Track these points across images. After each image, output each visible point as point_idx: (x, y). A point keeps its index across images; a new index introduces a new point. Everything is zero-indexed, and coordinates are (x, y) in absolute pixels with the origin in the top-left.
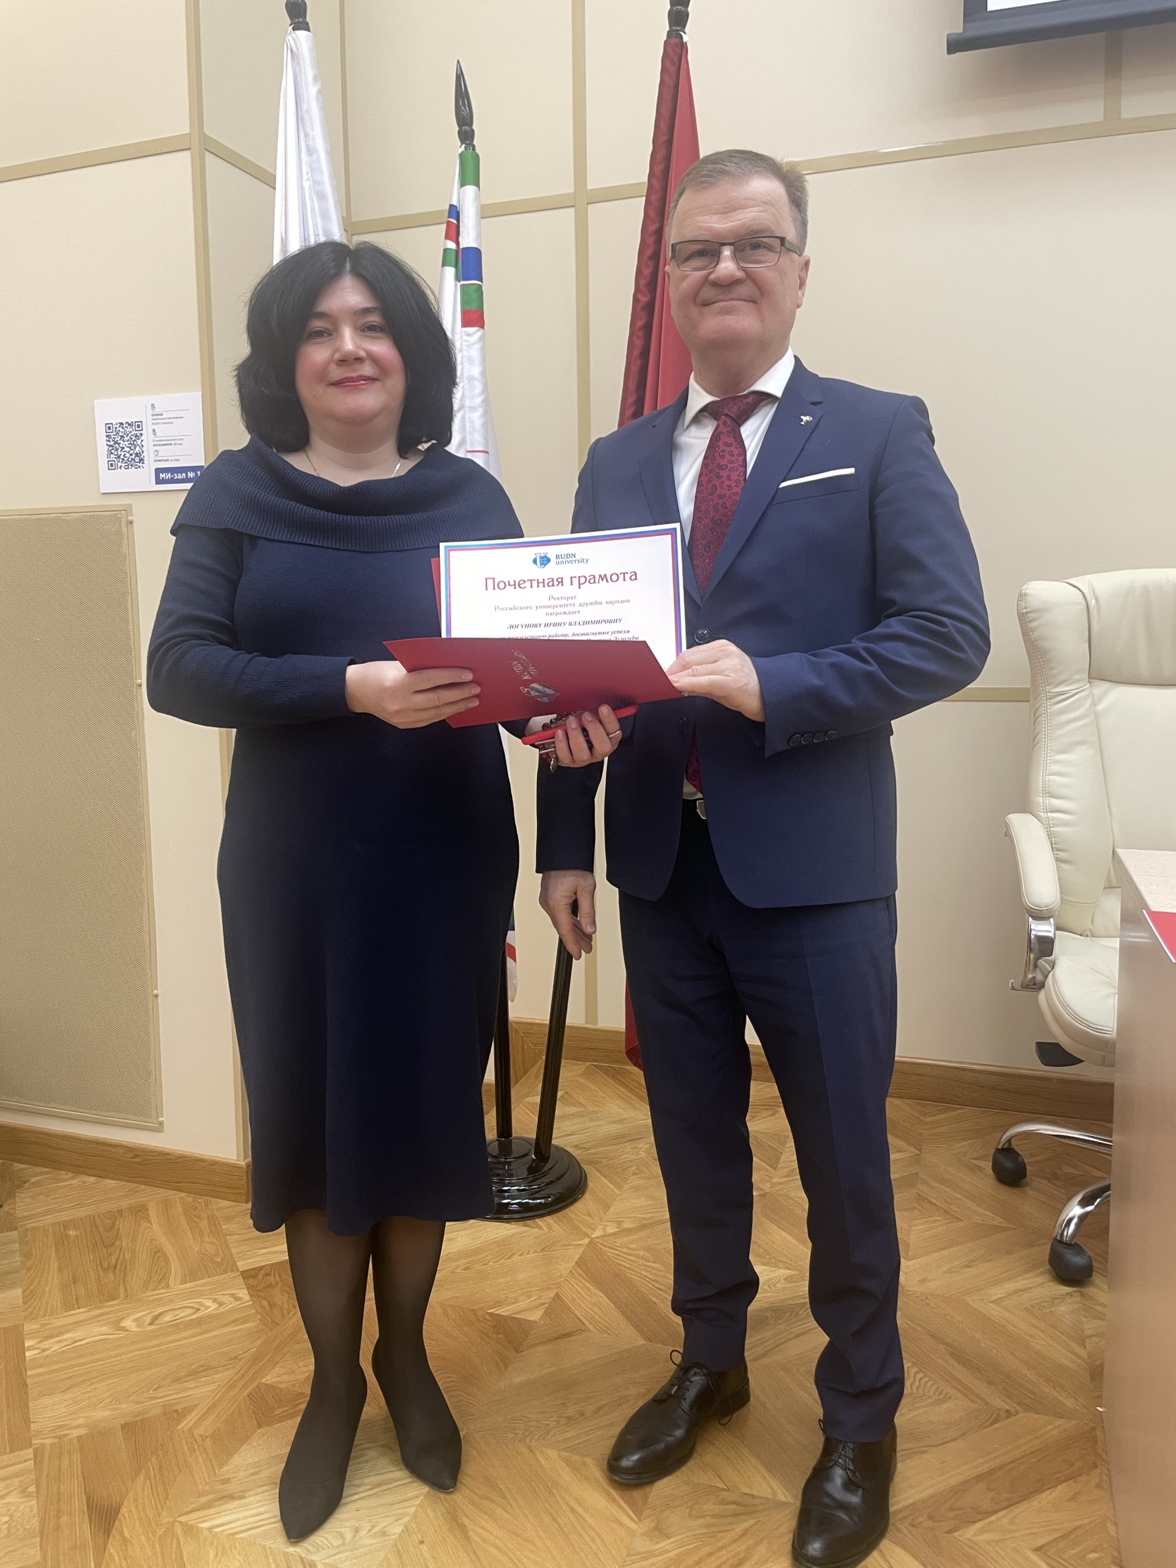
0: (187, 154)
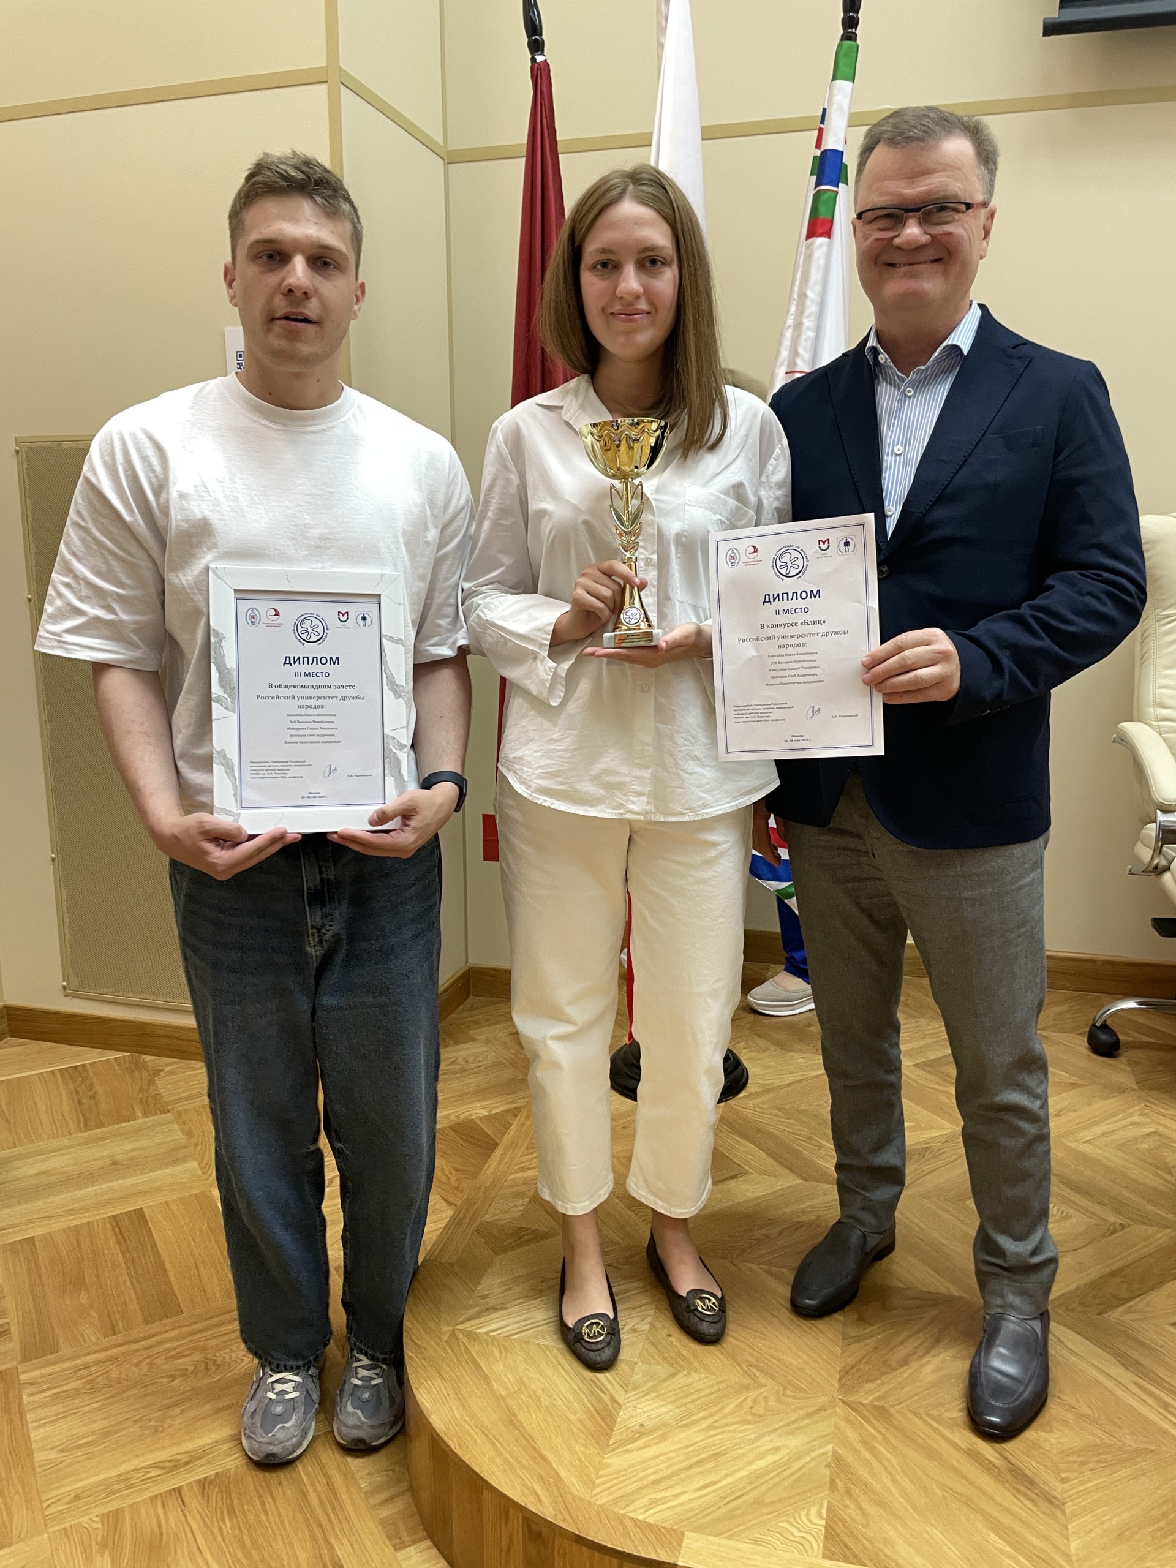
0: (324, 86)
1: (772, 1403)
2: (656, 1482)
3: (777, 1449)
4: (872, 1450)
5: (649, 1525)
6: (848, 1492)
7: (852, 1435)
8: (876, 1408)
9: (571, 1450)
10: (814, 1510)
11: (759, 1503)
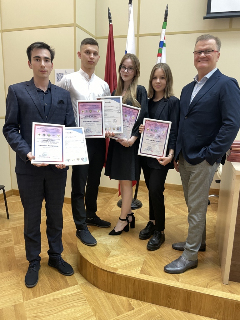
0: (73, 27)
1: (136, 253)
2: (115, 262)
3: (135, 259)
4: (151, 260)
5: (113, 268)
6: (146, 265)
7: (148, 258)
8: (153, 254)
9: (102, 257)
10: (139, 267)
11: (131, 266)
